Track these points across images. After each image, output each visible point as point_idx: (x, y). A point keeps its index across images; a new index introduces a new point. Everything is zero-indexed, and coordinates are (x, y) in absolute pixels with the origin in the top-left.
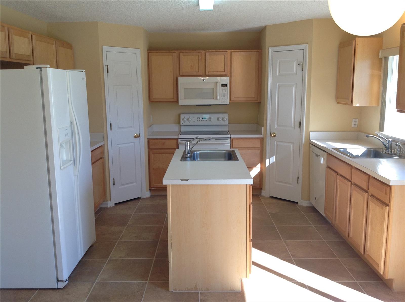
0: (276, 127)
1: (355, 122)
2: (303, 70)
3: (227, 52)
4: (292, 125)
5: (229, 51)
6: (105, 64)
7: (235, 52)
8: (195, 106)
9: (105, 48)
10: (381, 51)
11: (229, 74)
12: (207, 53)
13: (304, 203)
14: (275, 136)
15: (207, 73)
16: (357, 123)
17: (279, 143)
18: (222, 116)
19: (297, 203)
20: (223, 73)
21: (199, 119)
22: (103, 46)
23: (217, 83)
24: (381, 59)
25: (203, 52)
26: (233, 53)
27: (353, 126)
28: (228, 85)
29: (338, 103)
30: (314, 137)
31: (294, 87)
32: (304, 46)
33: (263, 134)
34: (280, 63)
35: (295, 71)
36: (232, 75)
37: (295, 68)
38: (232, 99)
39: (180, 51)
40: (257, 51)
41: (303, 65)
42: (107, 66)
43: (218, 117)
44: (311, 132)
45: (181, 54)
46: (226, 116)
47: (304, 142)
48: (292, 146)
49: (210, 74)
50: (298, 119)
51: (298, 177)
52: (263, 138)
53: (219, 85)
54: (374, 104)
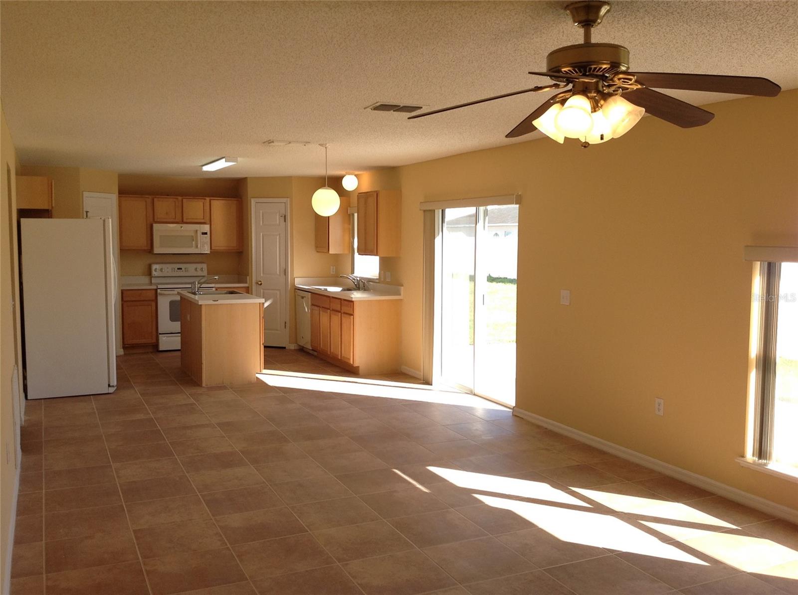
0: (262, 275)
1: (333, 269)
2: (285, 221)
3: (205, 199)
4: (278, 273)
5: (208, 199)
6: (85, 210)
7: (214, 200)
8: (172, 255)
9: (86, 194)
10: (349, 208)
11: (208, 222)
12: (184, 200)
13: (292, 347)
14: (261, 284)
15: (185, 220)
16: (334, 270)
17: (266, 291)
18: (199, 266)
19: (285, 348)
20: (203, 221)
21: (173, 270)
22: (84, 192)
23: (197, 231)
24: (349, 215)
25: (180, 198)
26: (212, 201)
27: (332, 273)
28: (209, 233)
29: (317, 252)
30: (299, 283)
31: (278, 237)
32: (284, 200)
33: (248, 282)
34: (263, 215)
35: (278, 222)
36: (212, 223)
37: (278, 219)
38: (213, 248)
39: (154, 196)
40: (237, 200)
41: (285, 216)
42: (87, 212)
43: (195, 267)
44: (296, 279)
45: (155, 199)
46: (205, 266)
47: (289, 286)
48: (278, 292)
49: (188, 221)
50: (283, 266)
51: (285, 323)
52: (248, 287)
53: (199, 233)
54: (346, 252)
